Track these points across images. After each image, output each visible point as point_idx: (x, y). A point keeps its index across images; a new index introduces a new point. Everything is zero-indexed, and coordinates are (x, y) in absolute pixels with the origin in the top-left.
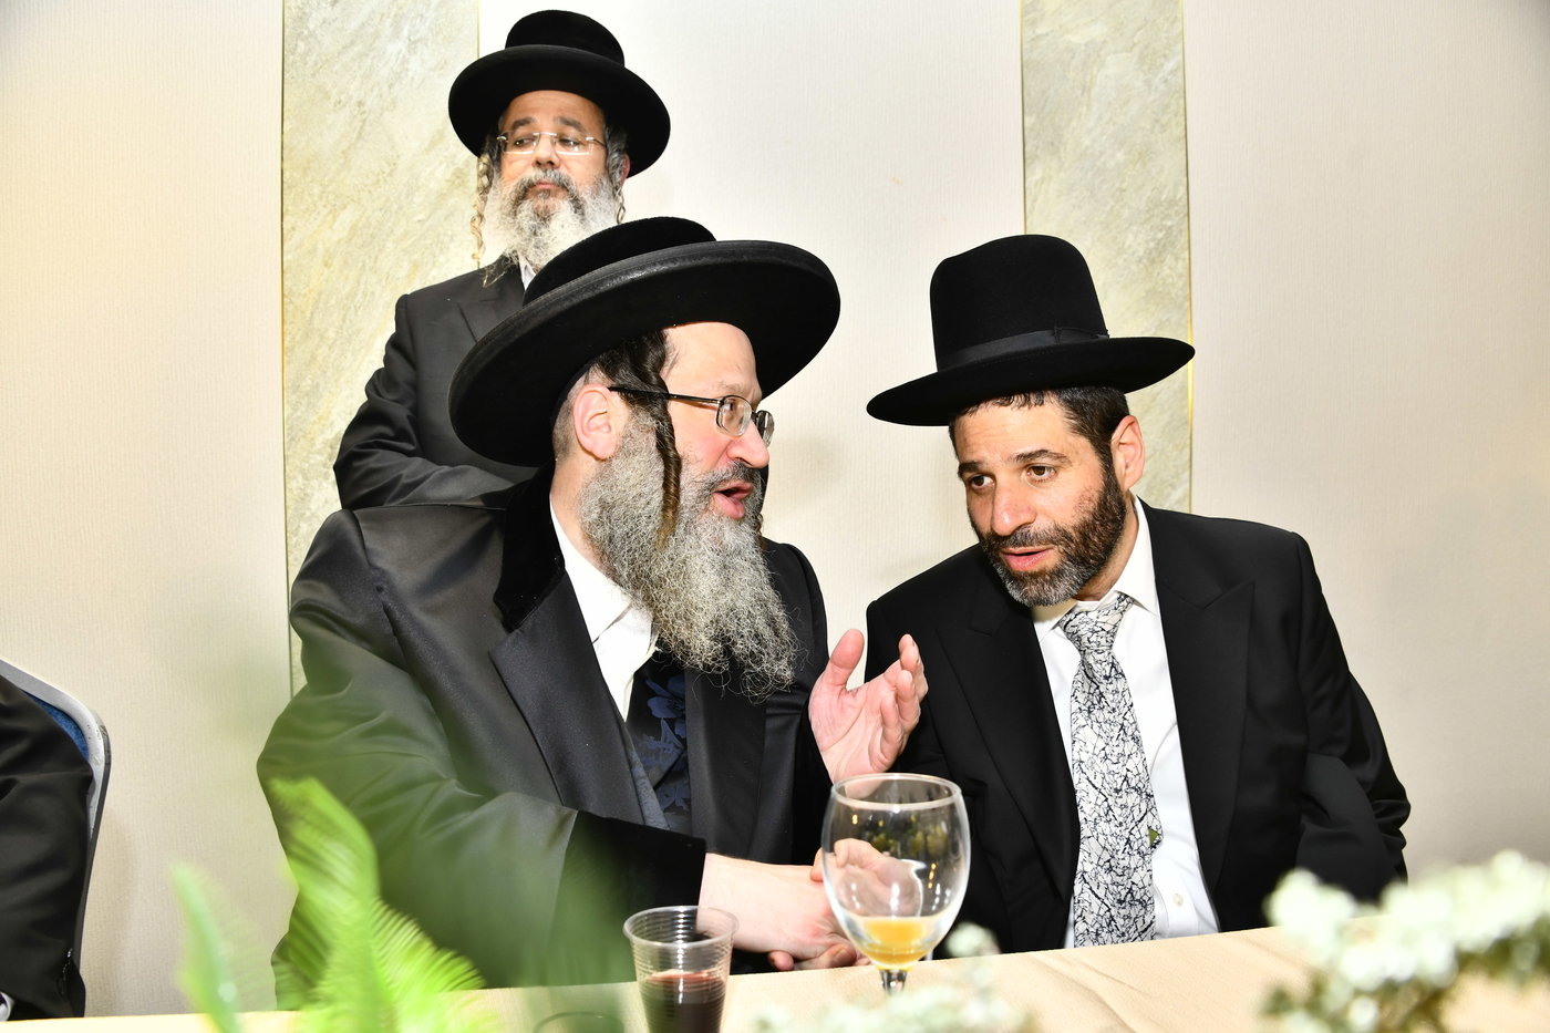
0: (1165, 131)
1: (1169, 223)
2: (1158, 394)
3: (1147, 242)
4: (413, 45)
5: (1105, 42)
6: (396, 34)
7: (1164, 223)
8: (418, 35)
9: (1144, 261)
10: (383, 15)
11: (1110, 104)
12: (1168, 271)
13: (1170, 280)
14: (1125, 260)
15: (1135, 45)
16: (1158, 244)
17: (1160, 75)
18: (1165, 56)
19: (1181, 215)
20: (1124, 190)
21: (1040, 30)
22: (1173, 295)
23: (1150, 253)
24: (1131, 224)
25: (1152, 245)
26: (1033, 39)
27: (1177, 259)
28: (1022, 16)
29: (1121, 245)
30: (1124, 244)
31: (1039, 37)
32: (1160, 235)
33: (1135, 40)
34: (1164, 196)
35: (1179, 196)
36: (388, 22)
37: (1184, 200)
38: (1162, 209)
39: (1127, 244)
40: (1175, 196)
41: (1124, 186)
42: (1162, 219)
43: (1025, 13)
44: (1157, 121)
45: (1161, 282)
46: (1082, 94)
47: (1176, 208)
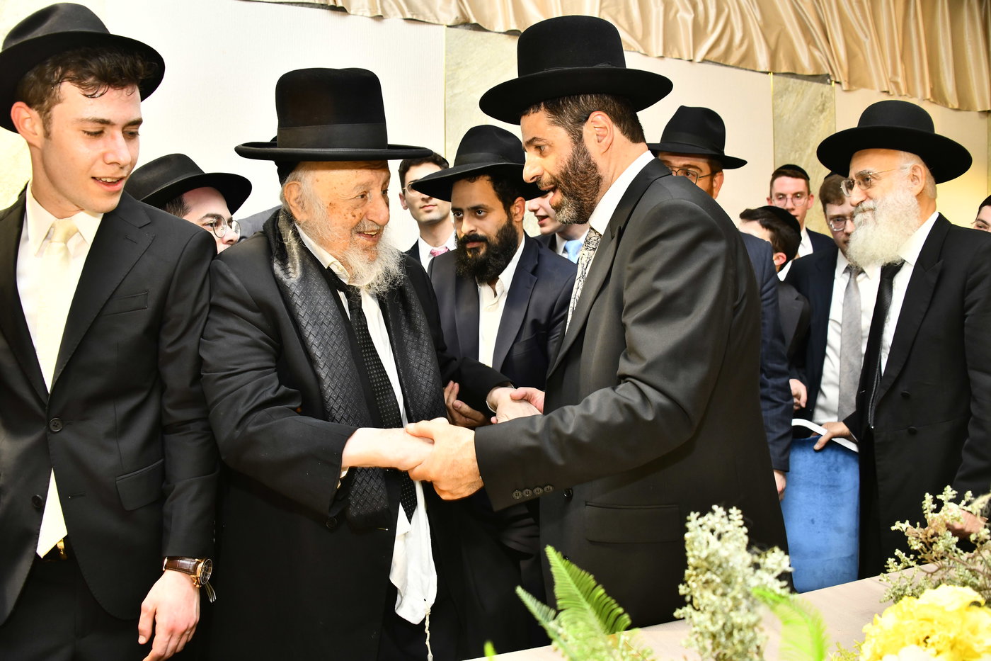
21: (456, 91)
26: (452, 96)
28: (446, 82)
31: (455, 95)
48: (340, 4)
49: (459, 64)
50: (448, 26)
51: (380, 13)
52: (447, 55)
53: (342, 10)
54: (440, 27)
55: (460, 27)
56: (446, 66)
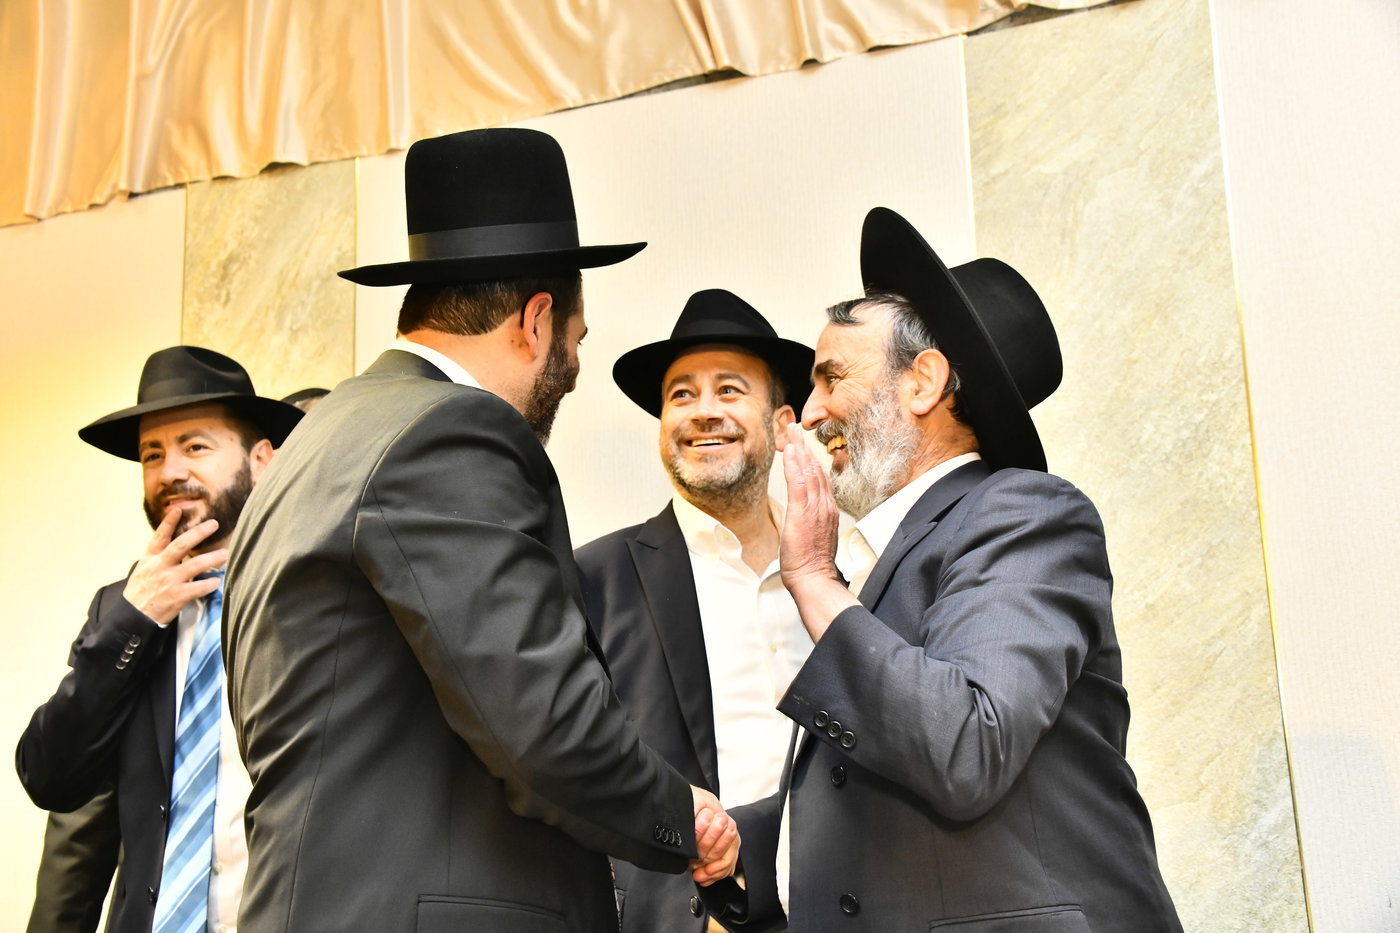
0: (1197, 265)
1: (1213, 397)
2: (1216, 657)
3: (1177, 430)
4: (294, 333)
5: (1093, 161)
6: (279, 326)
7: (1204, 397)
8: (299, 324)
9: (1175, 458)
10: (268, 308)
11: (1105, 244)
12: (1217, 469)
13: (1222, 481)
14: (1141, 463)
15: (1142, 153)
16: (1197, 429)
17: (1184, 188)
18: (1191, 157)
19: (1234, 382)
20: (1135, 362)
21: (994, 171)
22: (1229, 503)
23: (1184, 445)
24: (1148, 409)
25: (1185, 433)
26: (987, 184)
27: (1230, 449)
28: (972, 157)
29: (1134, 442)
30: (1138, 439)
31: (993, 179)
32: (1199, 417)
33: (1142, 146)
34: (1203, 359)
35: (1227, 354)
36: (272, 314)
37: (1238, 360)
38: (1200, 377)
39: (1144, 438)
40: (1221, 356)
41: (1134, 356)
42: (1201, 393)
43: (975, 151)
44: (1183, 252)
45: (1205, 487)
46: (1062, 242)
47: (1225, 373)
48: (725, 62)
49: (999, 107)
50: (969, 34)
51: (810, 55)
52: (970, 96)
53: (729, 74)
54: (953, 39)
55: (1000, 25)
56: (971, 120)
